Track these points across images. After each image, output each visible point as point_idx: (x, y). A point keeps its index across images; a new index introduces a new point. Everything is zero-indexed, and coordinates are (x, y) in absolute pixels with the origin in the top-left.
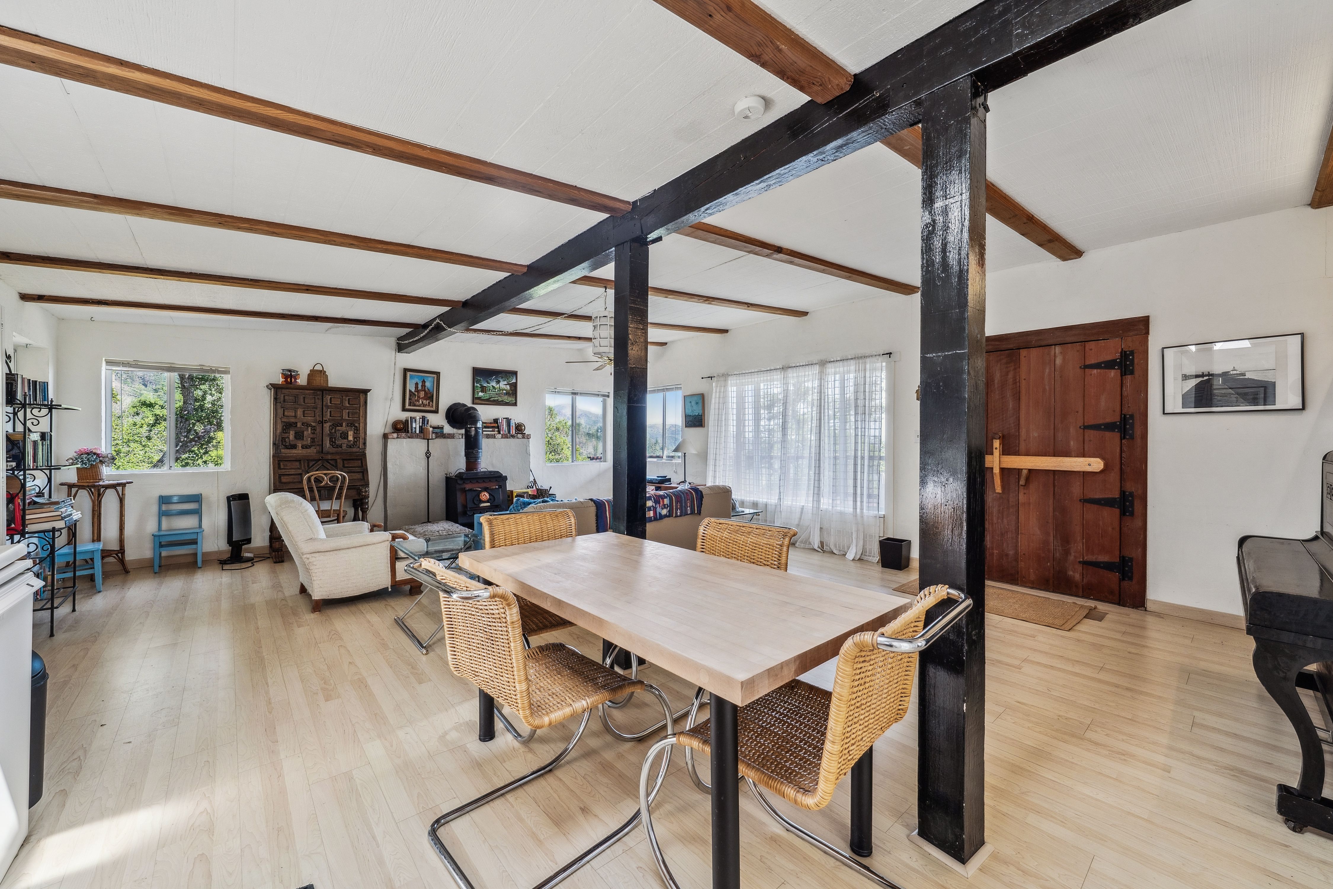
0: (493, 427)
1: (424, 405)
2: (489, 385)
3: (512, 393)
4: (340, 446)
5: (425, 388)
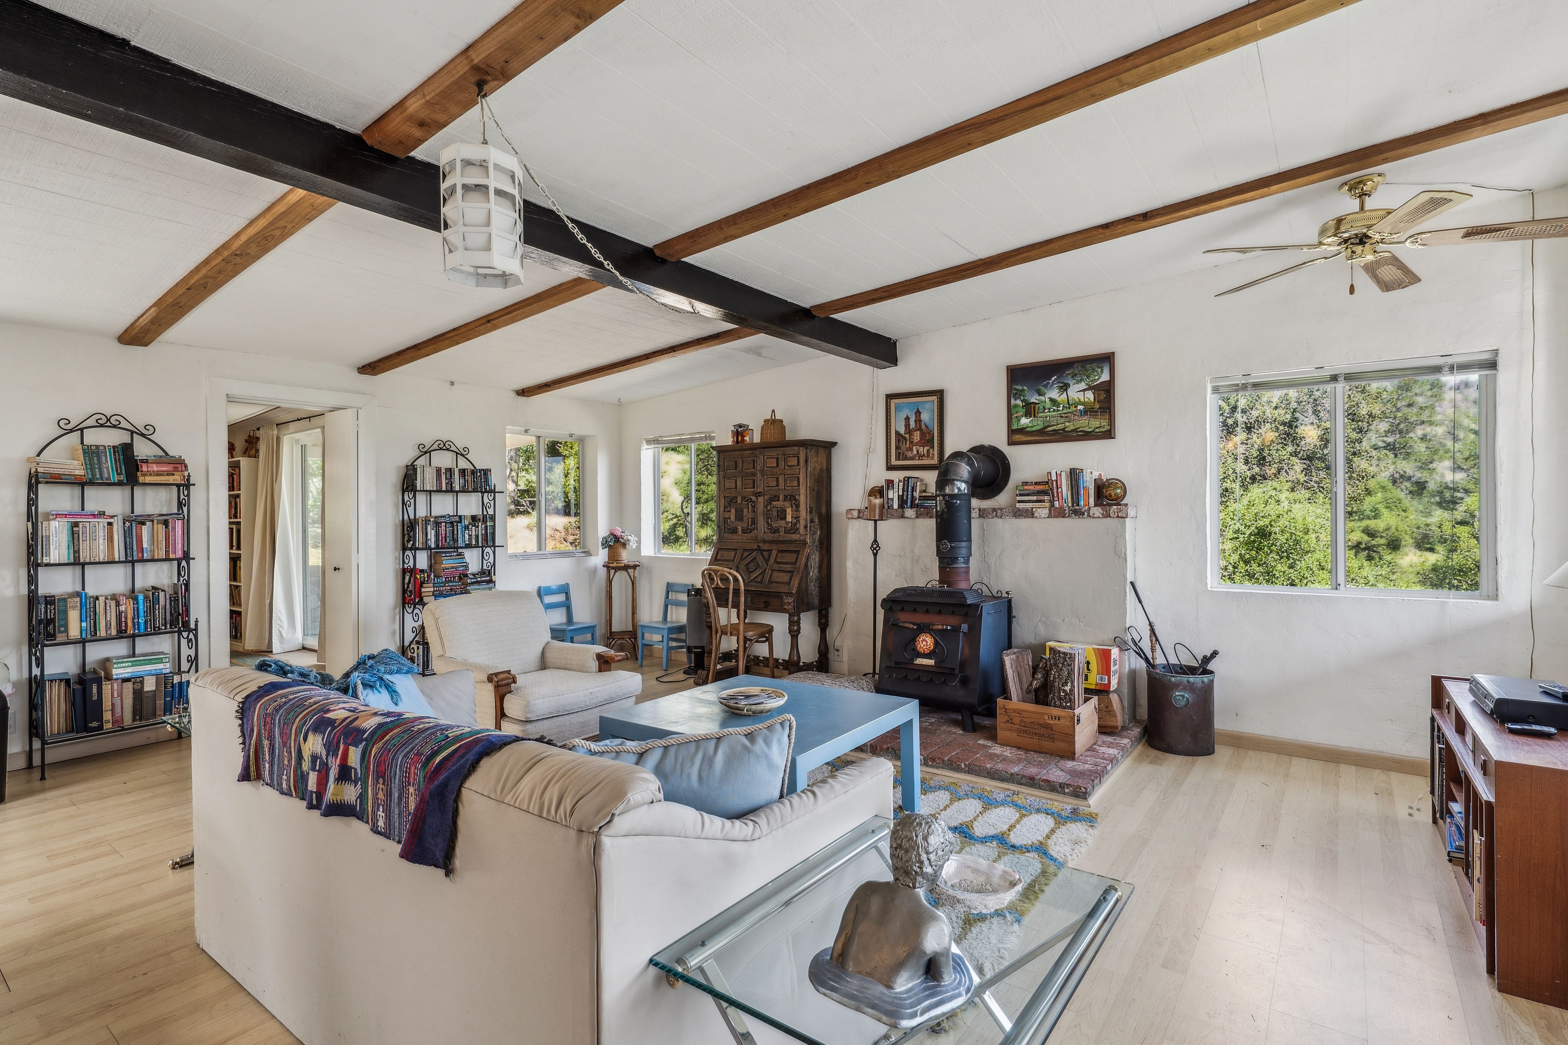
0: (1039, 493)
1: (920, 456)
2: (1042, 398)
3: (1100, 408)
4: (776, 531)
5: (920, 424)
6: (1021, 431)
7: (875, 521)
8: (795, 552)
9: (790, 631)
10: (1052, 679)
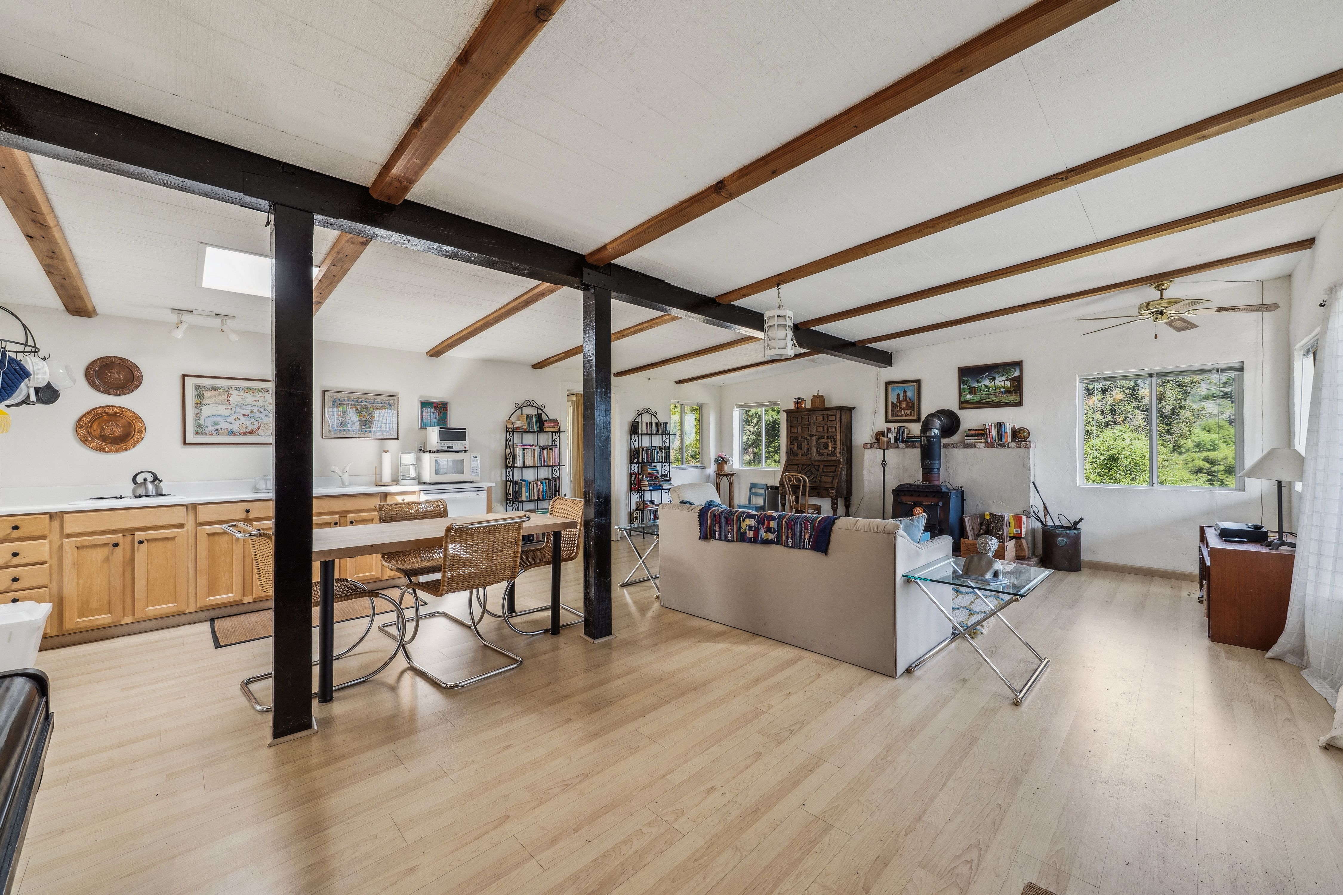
0: (978, 435)
1: (906, 415)
2: (980, 384)
3: (1014, 390)
4: (823, 455)
5: (906, 398)
6: (967, 402)
7: (884, 450)
8: (834, 466)
9: (832, 508)
10: (991, 528)
